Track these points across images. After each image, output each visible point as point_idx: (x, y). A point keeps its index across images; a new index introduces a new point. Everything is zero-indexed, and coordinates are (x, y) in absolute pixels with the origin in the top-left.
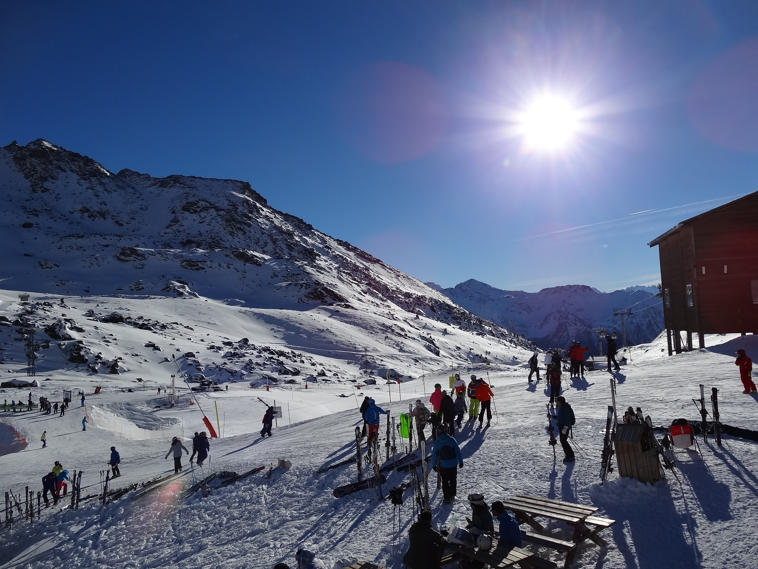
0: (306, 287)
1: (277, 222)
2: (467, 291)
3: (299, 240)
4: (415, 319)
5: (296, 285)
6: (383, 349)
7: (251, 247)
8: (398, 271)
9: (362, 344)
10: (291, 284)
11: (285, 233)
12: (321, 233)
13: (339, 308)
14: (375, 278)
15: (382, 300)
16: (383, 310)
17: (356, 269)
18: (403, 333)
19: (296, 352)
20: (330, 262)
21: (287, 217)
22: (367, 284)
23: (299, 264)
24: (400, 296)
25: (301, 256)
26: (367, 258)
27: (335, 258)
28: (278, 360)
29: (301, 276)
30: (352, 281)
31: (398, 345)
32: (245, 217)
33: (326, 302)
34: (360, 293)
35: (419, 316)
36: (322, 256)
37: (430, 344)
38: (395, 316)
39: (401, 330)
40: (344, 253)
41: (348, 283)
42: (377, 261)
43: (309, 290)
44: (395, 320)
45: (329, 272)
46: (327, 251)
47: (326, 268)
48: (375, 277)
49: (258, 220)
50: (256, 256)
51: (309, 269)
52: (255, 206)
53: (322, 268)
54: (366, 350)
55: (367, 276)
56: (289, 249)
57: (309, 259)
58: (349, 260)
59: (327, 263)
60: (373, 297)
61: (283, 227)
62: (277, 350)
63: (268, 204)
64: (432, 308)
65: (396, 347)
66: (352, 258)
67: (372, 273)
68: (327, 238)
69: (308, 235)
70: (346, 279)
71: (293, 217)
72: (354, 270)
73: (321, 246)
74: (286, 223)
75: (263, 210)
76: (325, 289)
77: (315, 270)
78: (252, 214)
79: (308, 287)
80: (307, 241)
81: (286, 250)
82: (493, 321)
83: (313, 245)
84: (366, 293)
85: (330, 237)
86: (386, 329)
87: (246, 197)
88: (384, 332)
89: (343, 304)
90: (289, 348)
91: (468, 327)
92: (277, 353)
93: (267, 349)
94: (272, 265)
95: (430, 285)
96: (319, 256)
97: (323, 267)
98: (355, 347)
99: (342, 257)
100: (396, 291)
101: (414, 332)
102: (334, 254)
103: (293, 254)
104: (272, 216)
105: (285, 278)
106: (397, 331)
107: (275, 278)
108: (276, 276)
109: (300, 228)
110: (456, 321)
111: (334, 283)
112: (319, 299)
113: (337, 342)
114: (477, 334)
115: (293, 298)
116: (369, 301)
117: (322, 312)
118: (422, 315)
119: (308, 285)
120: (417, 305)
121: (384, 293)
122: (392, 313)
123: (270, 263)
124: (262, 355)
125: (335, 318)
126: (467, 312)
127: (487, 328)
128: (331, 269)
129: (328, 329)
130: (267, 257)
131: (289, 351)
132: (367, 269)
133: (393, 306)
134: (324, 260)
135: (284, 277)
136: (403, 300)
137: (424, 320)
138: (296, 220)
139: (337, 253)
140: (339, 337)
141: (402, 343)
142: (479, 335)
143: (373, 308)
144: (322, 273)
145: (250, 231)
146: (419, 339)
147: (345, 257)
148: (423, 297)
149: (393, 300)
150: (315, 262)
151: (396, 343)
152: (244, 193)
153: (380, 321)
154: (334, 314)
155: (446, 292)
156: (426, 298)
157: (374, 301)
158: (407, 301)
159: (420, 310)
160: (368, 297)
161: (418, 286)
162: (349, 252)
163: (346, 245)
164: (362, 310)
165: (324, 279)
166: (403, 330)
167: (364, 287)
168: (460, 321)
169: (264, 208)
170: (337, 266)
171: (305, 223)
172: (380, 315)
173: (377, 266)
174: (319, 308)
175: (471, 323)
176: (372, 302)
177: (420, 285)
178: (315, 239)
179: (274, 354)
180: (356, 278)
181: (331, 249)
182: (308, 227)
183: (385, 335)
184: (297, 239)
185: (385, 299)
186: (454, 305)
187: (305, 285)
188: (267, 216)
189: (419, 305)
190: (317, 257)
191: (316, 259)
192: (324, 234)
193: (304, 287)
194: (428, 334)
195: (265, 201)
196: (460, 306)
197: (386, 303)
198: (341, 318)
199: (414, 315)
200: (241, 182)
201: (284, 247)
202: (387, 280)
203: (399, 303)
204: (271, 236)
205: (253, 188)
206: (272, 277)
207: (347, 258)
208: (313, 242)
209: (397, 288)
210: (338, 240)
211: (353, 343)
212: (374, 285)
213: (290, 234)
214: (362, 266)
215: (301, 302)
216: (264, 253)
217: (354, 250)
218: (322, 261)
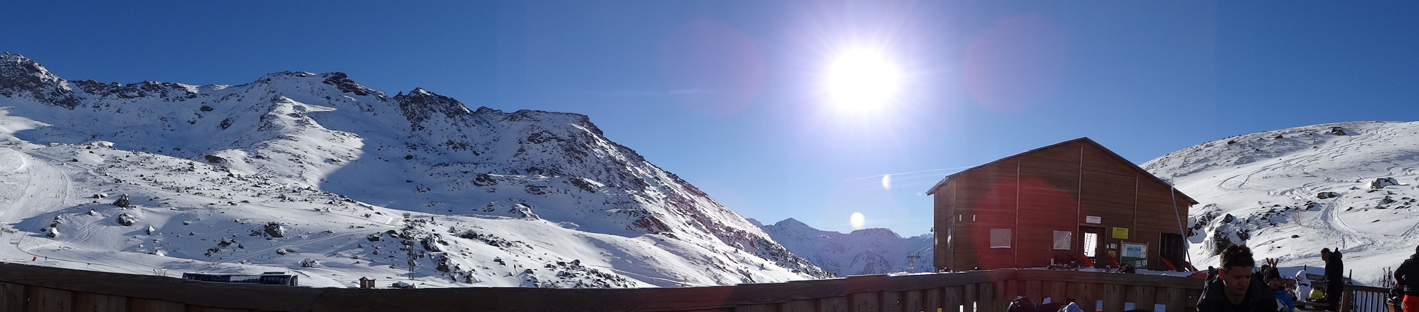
0: (634, 215)
1: (611, 153)
2: (786, 229)
3: (631, 170)
4: (735, 252)
5: (625, 212)
6: (703, 280)
7: (586, 175)
8: (721, 206)
9: (682, 273)
10: (620, 211)
11: (618, 163)
12: (652, 165)
13: (664, 237)
14: (700, 211)
15: (706, 232)
16: (706, 242)
17: (682, 200)
18: (721, 266)
19: (620, 277)
20: (659, 193)
21: (621, 148)
22: (691, 216)
23: (629, 192)
24: (721, 229)
25: (632, 185)
26: (693, 191)
27: (664, 189)
28: (605, 283)
29: (630, 204)
30: (677, 212)
31: (715, 277)
32: (583, 147)
33: (652, 230)
34: (684, 224)
35: (738, 250)
36: (651, 187)
37: (747, 278)
38: (715, 249)
39: (720, 262)
40: (671, 185)
41: (673, 213)
42: (703, 195)
43: (637, 218)
44: (715, 252)
45: (656, 202)
46: (657, 182)
47: (654, 198)
48: (700, 209)
49: (594, 150)
50: (590, 184)
51: (638, 198)
52: (592, 137)
53: (650, 198)
54: (686, 280)
55: (692, 208)
56: (621, 178)
57: (639, 188)
58: (676, 191)
59: (655, 193)
60: (697, 228)
61: (617, 157)
62: (604, 273)
63: (604, 136)
64: (751, 243)
65: (714, 279)
66: (679, 190)
67: (697, 206)
68: (657, 170)
69: (640, 166)
70: (672, 209)
71: (626, 148)
72: (680, 202)
73: (651, 177)
74: (619, 154)
75: (599, 142)
76: (652, 218)
77: (644, 199)
78: (589, 144)
79: (636, 215)
80: (638, 171)
81: (618, 179)
82: (809, 260)
83: (644, 175)
84: (690, 224)
85: (660, 168)
86: (707, 260)
87: (585, 129)
88: (706, 263)
89: (668, 233)
90: (615, 272)
91: (784, 263)
92: (604, 276)
93: (595, 272)
94: (604, 192)
95: (752, 221)
96: (649, 186)
97: (651, 197)
98: (676, 277)
99: (670, 188)
100: (718, 225)
101: (732, 266)
102: (663, 185)
103: (624, 183)
104: (607, 147)
105: (616, 205)
106: (716, 263)
107: (606, 205)
108: (608, 203)
109: (633, 159)
110: (773, 256)
111: (661, 213)
112: (646, 227)
113: (660, 270)
114: (792, 271)
115: (622, 225)
116: (693, 232)
117: (648, 239)
118: (741, 249)
119: (636, 213)
120: (737, 240)
121: (708, 226)
122: (713, 245)
123: (603, 190)
124: (590, 277)
125: (659, 246)
126: (785, 249)
127: (802, 265)
128: (658, 199)
129: (652, 257)
130: (600, 185)
131: (614, 275)
132: (693, 201)
133: (715, 239)
134: (653, 190)
135: (614, 204)
136: (725, 234)
137: (742, 253)
138: (629, 151)
139: (666, 184)
140: (662, 266)
141: (720, 275)
142: (794, 272)
143: (697, 240)
144: (650, 203)
145: (586, 160)
146: (737, 272)
147: (672, 188)
148: (743, 232)
149: (715, 233)
150: (644, 191)
151: (714, 275)
152: (583, 126)
153: (702, 253)
154: (659, 242)
155: (765, 229)
156: (746, 233)
158: (728, 235)
159: (740, 244)
160: (692, 228)
161: (740, 221)
162: (676, 184)
163: (675, 178)
164: (685, 241)
165: (652, 208)
167: (689, 219)
168: (777, 257)
169: (600, 140)
170: (665, 196)
171: (637, 155)
172: (702, 247)
173: (703, 198)
174: (645, 236)
175: (787, 260)
176: (696, 234)
177: (741, 220)
178: (646, 170)
179: (601, 277)
180: (682, 209)
181: (660, 180)
182: (640, 158)
183: (706, 267)
184: (629, 169)
185: (708, 231)
186: (772, 242)
187: (633, 213)
188: (602, 147)
189: (739, 239)
190: (647, 187)
191: (645, 189)
192: (654, 166)
193: (632, 214)
194: (745, 268)
195: (601, 133)
196: (778, 243)
197: (709, 236)
198: (665, 247)
199: (734, 249)
200: (581, 115)
201: (616, 176)
202: (712, 213)
203: (721, 237)
204: (605, 165)
205: (591, 120)
206: (604, 204)
207: (674, 190)
208: (644, 172)
209: (720, 222)
210: (667, 172)
211: (674, 272)
212: (698, 218)
213: (623, 164)
214: (688, 198)
215: (629, 229)
216: (598, 180)
217: (682, 182)
218: (651, 191)
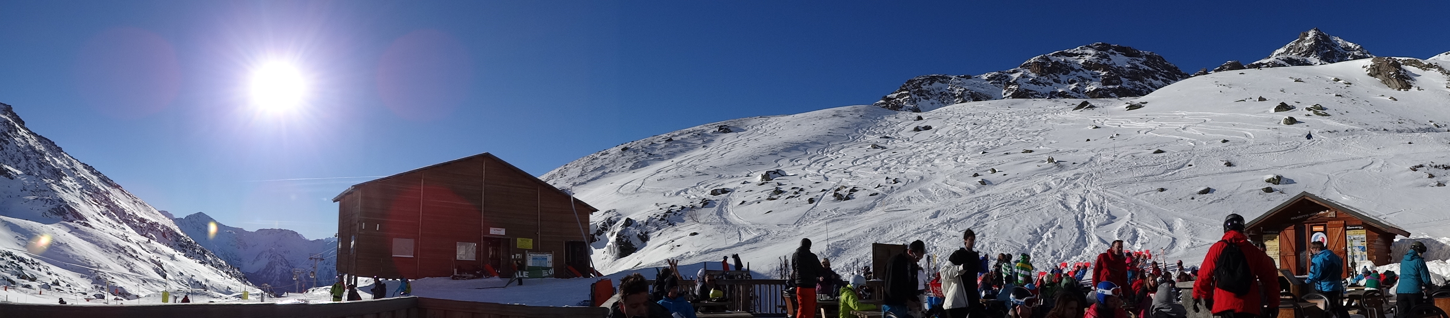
0: (51, 202)
1: (31, 142)
3: (49, 160)
4: (147, 242)
5: (42, 200)
6: (115, 268)
7: (6, 162)
8: (135, 198)
9: (96, 260)
10: (38, 198)
11: (38, 153)
12: (69, 156)
13: (78, 225)
14: (114, 202)
15: (119, 222)
16: (118, 232)
18: (134, 255)
19: (35, 261)
20: (75, 183)
21: (41, 139)
22: (106, 206)
23: (47, 181)
24: (135, 220)
25: (50, 174)
26: (108, 183)
27: (80, 179)
28: (18, 265)
29: (47, 192)
30: (93, 202)
31: (129, 265)
32: (5, 135)
33: (67, 218)
34: (99, 214)
35: (151, 240)
36: (68, 177)
37: (158, 267)
38: (128, 238)
39: (133, 251)
40: (88, 176)
41: (89, 203)
42: (117, 187)
43: (53, 206)
44: (128, 241)
45: (73, 192)
46: (73, 173)
47: (71, 188)
48: (114, 200)
49: (15, 138)
50: (10, 170)
51: (55, 187)
52: (14, 126)
53: (67, 188)
54: (99, 267)
55: (107, 199)
56: (39, 167)
57: (57, 178)
58: (92, 182)
59: (72, 184)
60: (110, 218)
61: (36, 147)
62: (18, 256)
63: (26, 126)
64: (164, 234)
65: (127, 267)
66: (95, 181)
67: (111, 197)
68: (74, 161)
69: (58, 156)
70: (88, 200)
71: (46, 139)
72: (96, 192)
73: (68, 167)
74: (39, 144)
75: (20, 131)
76: (68, 207)
77: (60, 188)
78: (10, 133)
79: (52, 203)
80: (56, 161)
81: (37, 168)
83: (61, 166)
84: (104, 214)
85: (77, 160)
86: (120, 249)
87: (8, 118)
88: (118, 252)
89: (82, 222)
90: (30, 256)
92: (18, 258)
93: (9, 254)
94: (22, 179)
95: (164, 213)
96: (66, 176)
97: (68, 186)
98: (89, 263)
99: (86, 179)
100: (132, 216)
101: (145, 255)
102: (79, 176)
103: (42, 172)
104: (28, 136)
106: (129, 252)
107: (24, 192)
108: (25, 190)
109: (51, 150)
110: (182, 248)
111: (76, 202)
112: (61, 215)
113: (73, 256)
114: (199, 262)
115: (38, 211)
116: (106, 222)
117: (63, 227)
118: (154, 239)
119: (52, 201)
120: (150, 230)
121: (121, 216)
122: (126, 235)
124: (5, 258)
125: (74, 234)
126: (193, 242)
128: (75, 189)
129: (66, 243)
130: (19, 172)
131: (30, 258)
132: (108, 193)
133: (128, 228)
134: (70, 181)
135: (32, 191)
136: (138, 225)
137: (155, 244)
138: (48, 142)
139: (82, 175)
140: (76, 252)
141: (133, 263)
142: (201, 264)
143: (109, 229)
144: (67, 192)
145: (7, 148)
146: (149, 261)
147: (88, 180)
148: (156, 223)
149: (128, 223)
150: (61, 181)
151: (127, 264)
152: (6, 115)
153: (115, 242)
154: (74, 230)
155: (178, 221)
156: (158, 224)
157: (111, 223)
158: (141, 225)
159: (153, 235)
160: (106, 218)
161: (153, 213)
162: (93, 176)
163: (91, 169)
164: (99, 230)
165: (68, 197)
166: (135, 251)
167: (103, 209)
168: (186, 249)
169: (21, 129)
170: (80, 187)
171: (56, 146)
172: (115, 236)
173: (117, 190)
174: (61, 224)
175: (195, 251)
176: (109, 223)
177: (154, 212)
178: (64, 161)
179: (15, 259)
180: (97, 200)
181: (76, 171)
182: (58, 150)
183: (118, 255)
184: (47, 159)
185: (121, 221)
186: (183, 234)
187: (49, 201)
188: (24, 136)
189: (152, 230)
190: (64, 177)
191: (62, 179)
192: (72, 157)
193: (49, 202)
194: (157, 258)
195: (23, 123)
196: (188, 235)
197: (121, 226)
198: (79, 234)
199: (146, 239)
200: (4, 105)
201: (35, 165)
202: (125, 204)
203: (134, 227)
204: (24, 154)
205: (14, 110)
206: (21, 191)
207: (90, 181)
208: (62, 163)
209: (134, 213)
210: (84, 164)
211: (88, 259)
212: (112, 208)
213: (42, 154)
214: (103, 190)
215: (45, 216)
216: (17, 168)
217: (98, 174)
218: (67, 181)
